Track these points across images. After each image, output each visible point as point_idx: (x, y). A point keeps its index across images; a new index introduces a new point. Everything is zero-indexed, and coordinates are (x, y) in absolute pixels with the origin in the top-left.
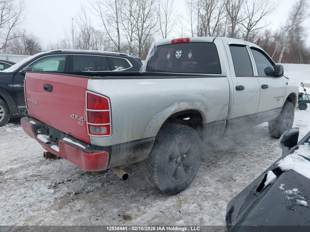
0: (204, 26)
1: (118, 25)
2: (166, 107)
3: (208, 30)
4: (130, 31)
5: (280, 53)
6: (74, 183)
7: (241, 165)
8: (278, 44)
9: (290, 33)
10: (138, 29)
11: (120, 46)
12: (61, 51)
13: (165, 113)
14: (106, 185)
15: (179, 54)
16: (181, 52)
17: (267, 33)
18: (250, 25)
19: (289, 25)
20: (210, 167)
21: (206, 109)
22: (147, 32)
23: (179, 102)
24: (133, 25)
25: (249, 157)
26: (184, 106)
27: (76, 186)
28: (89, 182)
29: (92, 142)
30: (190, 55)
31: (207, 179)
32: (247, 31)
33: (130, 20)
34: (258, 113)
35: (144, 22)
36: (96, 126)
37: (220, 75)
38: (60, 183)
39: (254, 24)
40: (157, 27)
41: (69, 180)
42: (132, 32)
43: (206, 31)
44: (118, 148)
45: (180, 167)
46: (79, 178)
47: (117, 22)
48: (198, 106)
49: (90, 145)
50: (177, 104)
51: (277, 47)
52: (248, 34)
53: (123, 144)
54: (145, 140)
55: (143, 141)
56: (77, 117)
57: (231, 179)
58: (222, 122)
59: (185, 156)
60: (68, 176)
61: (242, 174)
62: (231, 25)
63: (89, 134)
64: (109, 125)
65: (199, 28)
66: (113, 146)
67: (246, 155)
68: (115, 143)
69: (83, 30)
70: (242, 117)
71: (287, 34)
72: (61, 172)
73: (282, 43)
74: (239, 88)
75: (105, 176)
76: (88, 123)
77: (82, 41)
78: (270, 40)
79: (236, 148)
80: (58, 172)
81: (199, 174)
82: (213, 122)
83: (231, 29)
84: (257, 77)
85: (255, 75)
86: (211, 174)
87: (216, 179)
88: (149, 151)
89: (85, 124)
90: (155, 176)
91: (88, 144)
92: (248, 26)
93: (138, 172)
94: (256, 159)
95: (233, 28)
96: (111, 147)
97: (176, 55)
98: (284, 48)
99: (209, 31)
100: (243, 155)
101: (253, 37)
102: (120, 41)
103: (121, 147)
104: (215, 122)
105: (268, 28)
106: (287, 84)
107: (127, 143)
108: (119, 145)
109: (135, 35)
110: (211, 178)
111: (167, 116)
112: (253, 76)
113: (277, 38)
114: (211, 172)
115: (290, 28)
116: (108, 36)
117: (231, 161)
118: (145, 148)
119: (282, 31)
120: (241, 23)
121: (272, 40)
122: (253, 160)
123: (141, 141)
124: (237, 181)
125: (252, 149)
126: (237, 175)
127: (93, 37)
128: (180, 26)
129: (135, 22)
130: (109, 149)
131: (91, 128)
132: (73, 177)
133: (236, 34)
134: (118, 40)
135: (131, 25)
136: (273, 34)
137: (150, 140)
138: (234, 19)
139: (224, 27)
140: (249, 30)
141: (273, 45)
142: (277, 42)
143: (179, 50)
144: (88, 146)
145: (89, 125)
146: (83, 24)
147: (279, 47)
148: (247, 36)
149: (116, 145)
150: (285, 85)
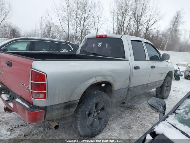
0: (121, 26)
1: (68, 23)
2: (87, 80)
3: (122, 28)
4: (76, 27)
5: (165, 44)
6: (25, 128)
7: (137, 117)
8: (164, 39)
9: (171, 33)
10: (81, 25)
11: (69, 35)
12: (27, 38)
13: (86, 84)
14: (46, 129)
15: (100, 44)
16: (101, 43)
17: (158, 32)
18: (148, 27)
19: (171, 28)
20: (117, 118)
21: (114, 81)
22: (86, 28)
23: (96, 76)
24: (78, 23)
25: (142, 112)
26: (99, 79)
27: (26, 130)
28: (36, 127)
29: (34, 104)
30: (107, 46)
31: (114, 127)
32: (146, 30)
33: (76, 20)
34: (149, 84)
35: (84, 22)
36: (36, 93)
37: (125, 59)
38: (15, 127)
39: (150, 26)
40: (93, 25)
41: (22, 125)
42: (77, 27)
43: (121, 29)
44: (52, 108)
45: (96, 120)
46: (29, 124)
47: (68, 21)
48: (109, 79)
49: (33, 105)
50: (94, 78)
51: (163, 41)
52: (146, 32)
53: (55, 105)
54: (72, 102)
55: (70, 103)
56: (25, 85)
57: (130, 127)
58: (125, 89)
59: (100, 112)
60: (22, 122)
61: (137, 124)
62: (137, 26)
63: (32, 98)
64: (45, 92)
65: (118, 27)
66: (48, 106)
67: (141, 110)
68: (49, 105)
69: (47, 24)
70: (138, 86)
71: (169, 33)
72: (18, 119)
73: (166, 38)
74: (136, 68)
75: (47, 123)
76: (31, 90)
77: (46, 31)
78: (159, 36)
79: (135, 105)
80: (16, 119)
81: (109, 122)
82: (119, 89)
83: (136, 29)
84: (148, 61)
85: (147, 60)
86: (117, 123)
87: (120, 127)
88: (74, 109)
89: (29, 91)
90: (78, 126)
91: (31, 104)
92: (147, 27)
93: (69, 120)
94: (147, 113)
95: (138, 28)
96: (46, 107)
97: (98, 45)
98: (168, 41)
99: (124, 29)
100: (139, 110)
101: (150, 34)
102: (70, 33)
103: (54, 107)
104: (120, 89)
105: (159, 29)
106: (167, 65)
107: (58, 104)
108: (52, 106)
109: (79, 29)
110: (117, 126)
111: (88, 86)
112: (146, 60)
113: (164, 35)
114: (117, 122)
115: (171, 30)
116: (62, 29)
117: (131, 114)
118: (71, 108)
119: (167, 32)
120: (143, 25)
121: (161, 36)
122: (144, 114)
123: (69, 103)
124: (134, 129)
125: (145, 106)
126: (134, 125)
127: (53, 29)
128: (106, 25)
129: (79, 21)
130: (45, 108)
131: (33, 94)
132: (26, 123)
133: (140, 32)
134: (68, 31)
135: (77, 23)
136: (161, 32)
137: (75, 102)
138: (138, 23)
139: (132, 27)
140: (147, 30)
141: (161, 39)
142: (163, 37)
143: (100, 42)
144: (31, 106)
145: (32, 92)
146: (47, 21)
147: (165, 40)
148: (146, 33)
149: (50, 106)
150: (166, 66)
